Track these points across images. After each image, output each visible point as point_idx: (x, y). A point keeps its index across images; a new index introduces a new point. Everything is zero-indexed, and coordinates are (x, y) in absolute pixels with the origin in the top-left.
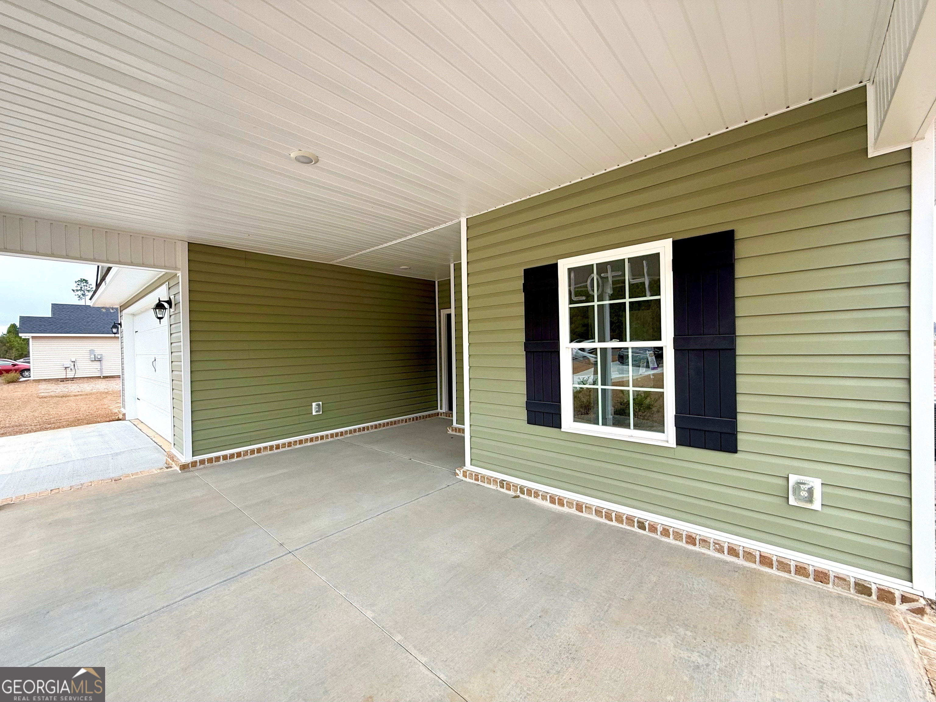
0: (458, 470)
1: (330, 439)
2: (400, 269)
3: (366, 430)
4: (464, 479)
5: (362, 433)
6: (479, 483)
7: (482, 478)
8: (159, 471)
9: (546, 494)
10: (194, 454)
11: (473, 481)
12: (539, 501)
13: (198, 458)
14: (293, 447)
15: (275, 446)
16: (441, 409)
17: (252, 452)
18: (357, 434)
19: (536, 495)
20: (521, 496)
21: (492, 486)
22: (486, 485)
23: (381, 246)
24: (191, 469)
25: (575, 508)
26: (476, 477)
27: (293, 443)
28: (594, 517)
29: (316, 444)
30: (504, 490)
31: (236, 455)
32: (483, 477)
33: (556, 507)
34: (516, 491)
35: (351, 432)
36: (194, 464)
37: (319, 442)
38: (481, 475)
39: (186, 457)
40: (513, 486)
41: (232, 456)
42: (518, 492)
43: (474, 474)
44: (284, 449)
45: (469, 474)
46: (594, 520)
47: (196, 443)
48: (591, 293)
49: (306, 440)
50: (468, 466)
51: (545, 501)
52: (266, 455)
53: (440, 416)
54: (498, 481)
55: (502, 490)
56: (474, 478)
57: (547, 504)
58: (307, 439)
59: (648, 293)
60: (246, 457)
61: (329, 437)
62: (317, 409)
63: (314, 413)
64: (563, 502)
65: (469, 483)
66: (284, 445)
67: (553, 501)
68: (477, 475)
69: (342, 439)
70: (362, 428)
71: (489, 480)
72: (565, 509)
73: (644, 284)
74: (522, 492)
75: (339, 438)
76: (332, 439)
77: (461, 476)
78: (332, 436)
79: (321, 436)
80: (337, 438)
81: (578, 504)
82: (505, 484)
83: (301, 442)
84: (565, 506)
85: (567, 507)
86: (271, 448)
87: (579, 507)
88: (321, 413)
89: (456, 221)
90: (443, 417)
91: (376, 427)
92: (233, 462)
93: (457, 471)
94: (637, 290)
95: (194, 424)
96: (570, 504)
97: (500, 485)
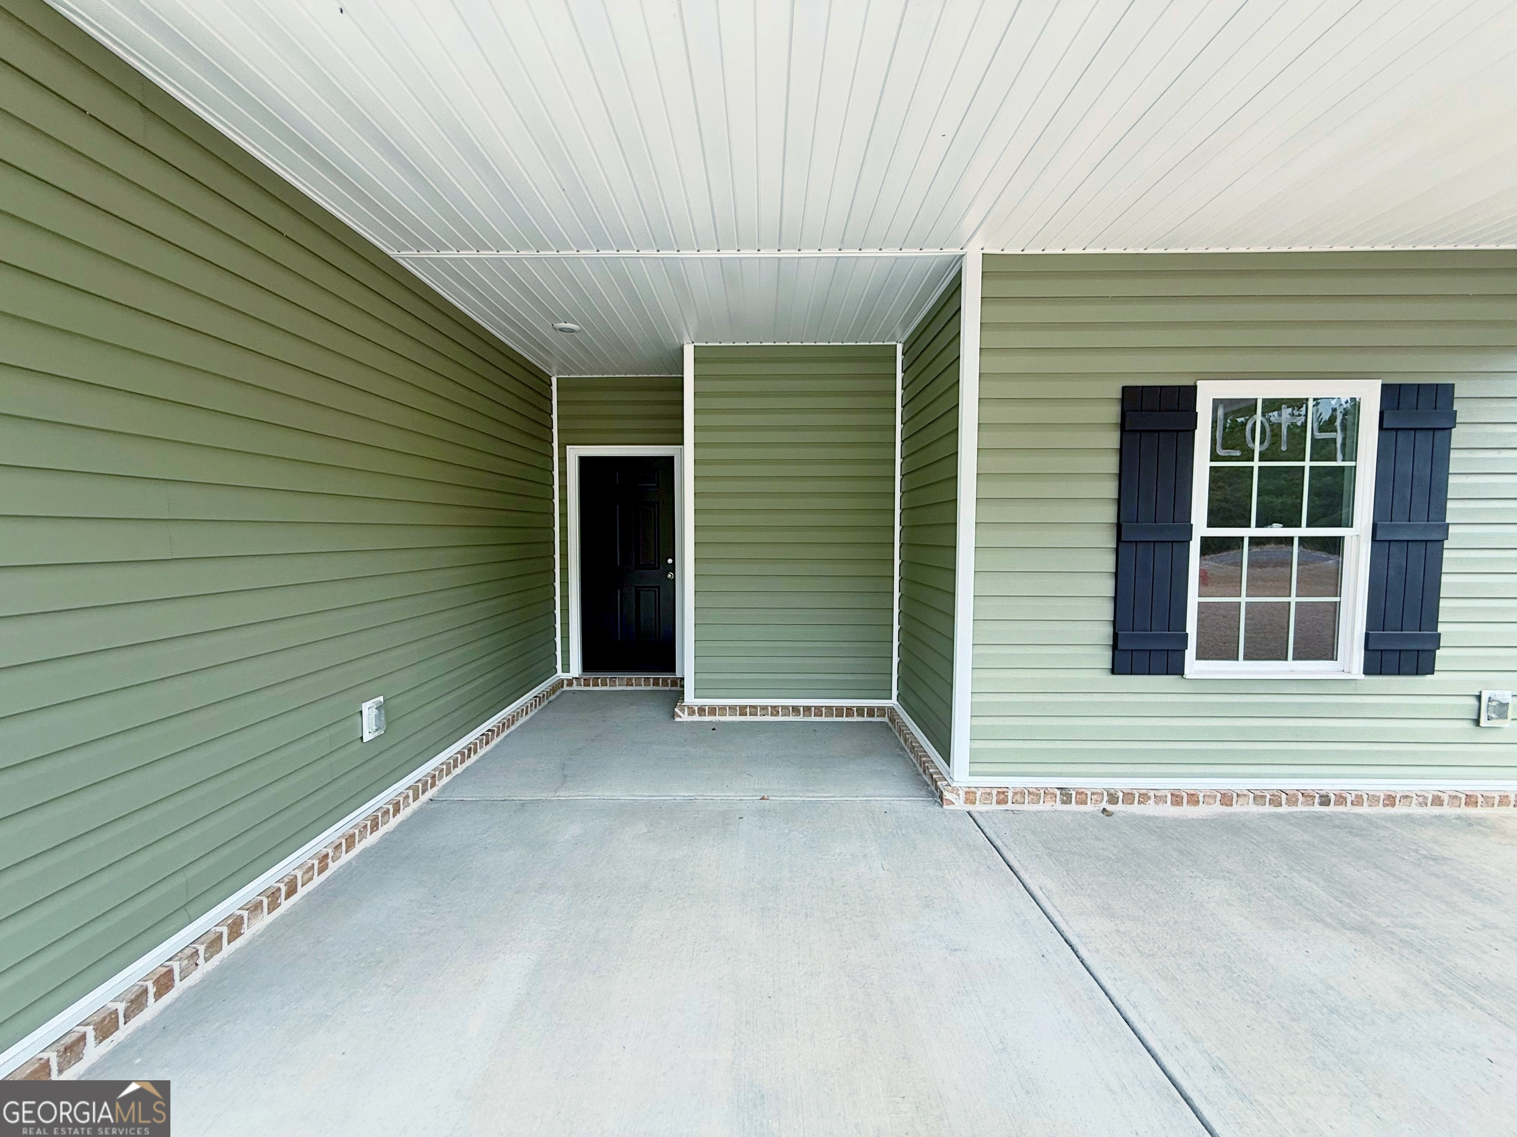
4: (968, 807)
6: (1009, 806)
9: (1163, 793)
11: (995, 807)
12: (1151, 809)
15: (284, 889)
16: (566, 668)
18: (459, 770)
19: (1144, 799)
20: (1113, 808)
21: (1042, 806)
22: (1026, 807)
25: (1218, 803)
26: (1002, 796)
27: (331, 855)
28: (1251, 808)
30: (1071, 808)
33: (1184, 810)
34: (1099, 802)
38: (1013, 790)
40: (1092, 794)
42: (1105, 803)
43: (994, 793)
45: (983, 794)
46: (1253, 812)
48: (1250, 445)
49: (363, 831)
51: (1161, 805)
53: (565, 688)
54: (1057, 793)
55: (1066, 808)
56: (996, 800)
57: (1167, 810)
58: (365, 827)
59: (1339, 456)
62: (374, 722)
63: (367, 736)
64: (1197, 799)
65: (989, 812)
67: (1177, 801)
68: (1003, 793)
71: (1035, 795)
72: (1201, 809)
73: (1334, 441)
74: (1113, 801)
75: (430, 794)
77: (959, 805)
81: (1220, 794)
82: (1073, 796)
83: (350, 842)
84: (1201, 803)
85: (1204, 805)
87: (1226, 799)
90: (575, 687)
94: (1323, 449)
96: (1210, 797)
97: (1061, 800)
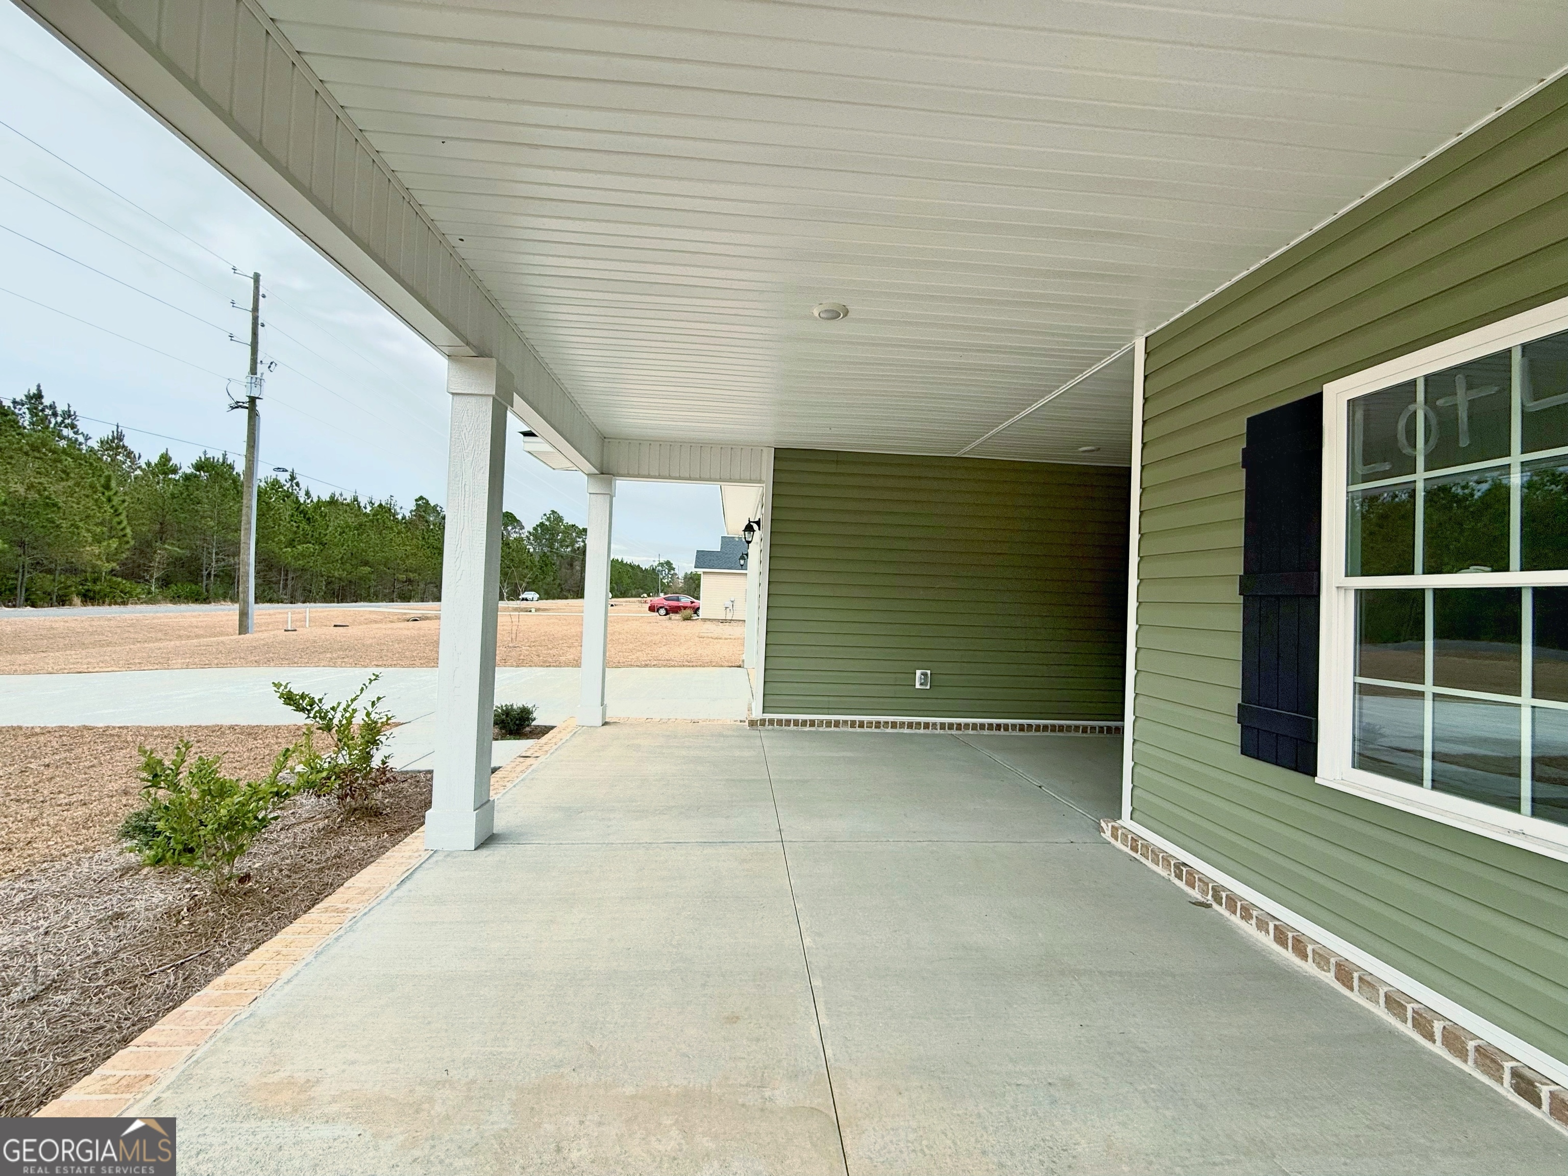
0: (1104, 821)
1: (938, 731)
2: (1079, 452)
3: (1002, 730)
4: (1112, 841)
5: (994, 732)
6: (1138, 856)
7: (1144, 849)
8: (732, 723)
9: (1268, 919)
10: (765, 709)
11: (1127, 850)
12: (1249, 929)
13: (768, 716)
14: (882, 730)
15: (858, 723)
17: (829, 724)
18: (986, 732)
19: (1246, 914)
20: (1215, 906)
21: (1159, 870)
22: (1149, 863)
23: (1017, 417)
24: (760, 727)
25: (1333, 972)
26: (1135, 844)
27: (882, 724)
28: (1380, 1011)
29: (916, 734)
30: (1181, 885)
31: (808, 723)
32: (1146, 846)
33: (1288, 955)
34: (1205, 892)
35: (974, 727)
36: (763, 722)
37: (922, 731)
38: (1143, 842)
39: (757, 713)
40: (1200, 880)
41: (804, 723)
42: (1210, 897)
43: (1130, 837)
44: (869, 730)
45: (1123, 833)
46: (1382, 1019)
47: (767, 697)
48: (1407, 451)
49: (902, 724)
50: (1126, 821)
51: (1263, 932)
52: (844, 732)
54: (1172, 863)
55: (1177, 882)
56: (1129, 844)
57: (1267, 941)
58: (904, 723)
60: (821, 729)
61: (938, 727)
62: (923, 681)
63: (918, 686)
64: (1306, 949)
65: (1120, 851)
66: (870, 724)
67: (1281, 937)
68: (1136, 841)
69: (959, 735)
70: (995, 725)
71: (1156, 854)
72: (1309, 968)
74: (1217, 899)
75: (954, 732)
76: (942, 732)
77: (1107, 835)
78: (943, 726)
79: (925, 723)
80: (950, 732)
81: (1340, 965)
82: (1184, 873)
83: (894, 724)
84: (1310, 959)
85: (1314, 965)
86: (853, 724)
87: (1344, 973)
88: (928, 687)
89: (1126, 347)
91: (1022, 728)
92: (804, 732)
93: (1103, 824)
95: (767, 673)
96: (1322, 958)
97: (1175, 872)
